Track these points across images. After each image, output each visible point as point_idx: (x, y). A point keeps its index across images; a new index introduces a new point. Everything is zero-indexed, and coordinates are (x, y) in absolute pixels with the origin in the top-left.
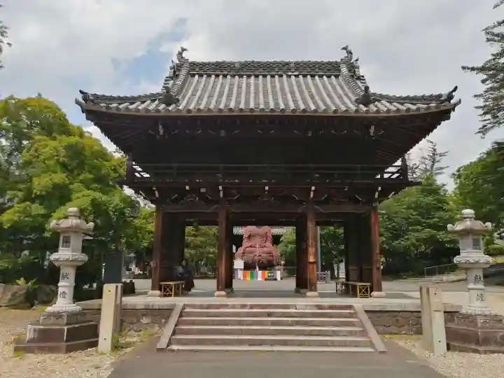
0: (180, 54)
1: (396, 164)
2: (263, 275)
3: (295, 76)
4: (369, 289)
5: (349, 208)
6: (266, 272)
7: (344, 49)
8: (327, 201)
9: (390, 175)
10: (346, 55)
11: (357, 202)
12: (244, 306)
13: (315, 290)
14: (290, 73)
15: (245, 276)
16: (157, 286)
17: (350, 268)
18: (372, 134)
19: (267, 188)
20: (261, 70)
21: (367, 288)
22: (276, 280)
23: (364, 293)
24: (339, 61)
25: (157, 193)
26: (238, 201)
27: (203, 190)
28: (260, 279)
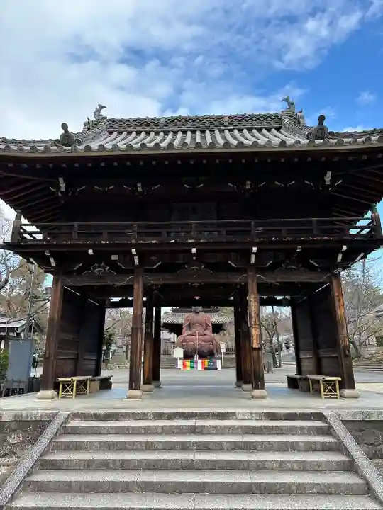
0: (98, 111)
1: (365, 217)
2: (203, 363)
3: (228, 130)
4: (337, 386)
5: (302, 277)
6: (206, 361)
7: (284, 100)
8: (273, 268)
9: (359, 230)
10: (288, 107)
11: (313, 268)
13: (263, 387)
14: (223, 128)
15: (185, 366)
16: (51, 384)
17: (302, 356)
18: (328, 183)
19: (194, 250)
20: (189, 125)
21: (335, 385)
22: (216, 369)
23: (330, 391)
24: (280, 113)
25: (52, 260)
26: (160, 270)
27: (114, 258)
28: (199, 368)
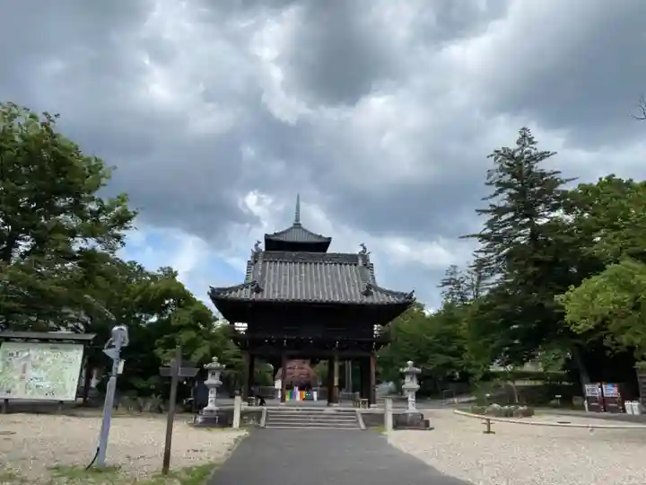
0: (256, 245)
2: (301, 396)
4: (367, 403)
6: (304, 392)
7: (362, 245)
10: (363, 250)
12: (298, 410)
22: (313, 399)
24: (358, 254)
28: (298, 398)
